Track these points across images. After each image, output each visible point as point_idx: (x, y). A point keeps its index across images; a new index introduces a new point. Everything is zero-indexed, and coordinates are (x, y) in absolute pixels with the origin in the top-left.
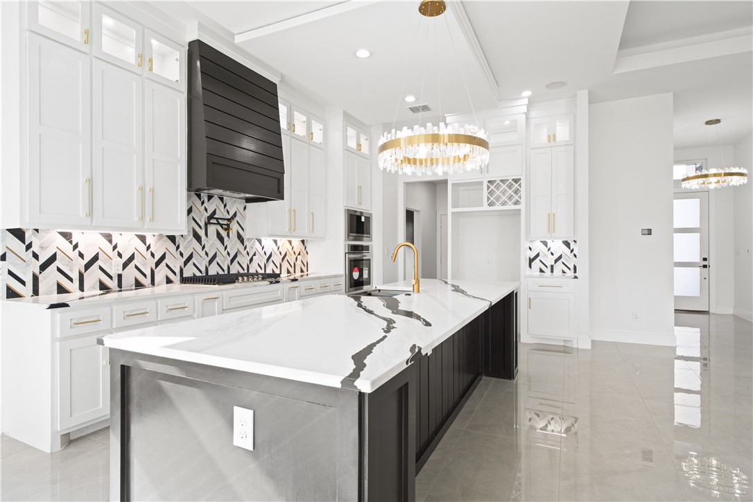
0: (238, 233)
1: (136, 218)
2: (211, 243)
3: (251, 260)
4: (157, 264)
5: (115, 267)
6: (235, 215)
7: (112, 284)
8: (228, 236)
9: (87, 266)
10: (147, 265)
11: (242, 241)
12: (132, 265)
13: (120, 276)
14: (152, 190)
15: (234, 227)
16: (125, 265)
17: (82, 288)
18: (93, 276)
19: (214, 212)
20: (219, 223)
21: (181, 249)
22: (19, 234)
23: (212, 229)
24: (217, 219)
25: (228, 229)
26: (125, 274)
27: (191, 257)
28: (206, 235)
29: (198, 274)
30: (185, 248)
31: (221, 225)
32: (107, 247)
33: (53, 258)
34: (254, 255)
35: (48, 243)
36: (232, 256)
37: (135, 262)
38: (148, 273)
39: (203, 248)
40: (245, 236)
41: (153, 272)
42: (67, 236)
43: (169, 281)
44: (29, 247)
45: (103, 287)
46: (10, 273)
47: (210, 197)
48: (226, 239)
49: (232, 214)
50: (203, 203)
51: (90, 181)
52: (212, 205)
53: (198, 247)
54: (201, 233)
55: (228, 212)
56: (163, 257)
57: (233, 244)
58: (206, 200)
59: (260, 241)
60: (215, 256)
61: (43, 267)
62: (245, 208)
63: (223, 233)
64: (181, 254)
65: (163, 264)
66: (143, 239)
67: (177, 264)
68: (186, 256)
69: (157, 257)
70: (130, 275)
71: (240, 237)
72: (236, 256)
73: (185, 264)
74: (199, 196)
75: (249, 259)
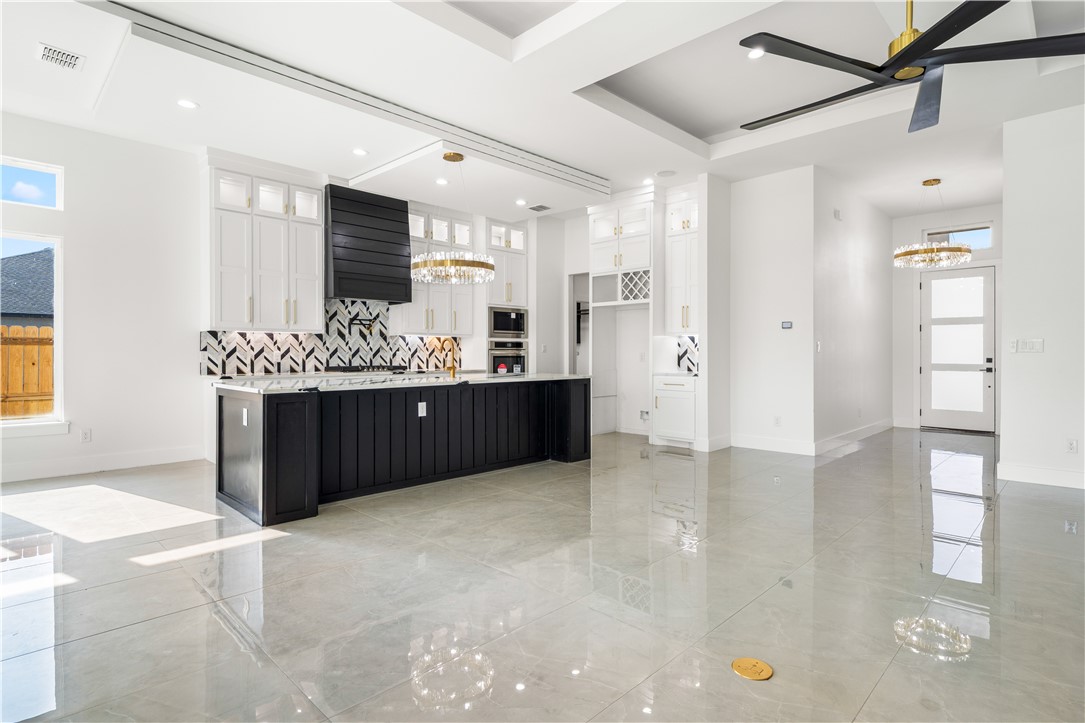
0: (381, 332)
1: (283, 321)
2: (355, 340)
3: (394, 355)
4: (308, 356)
5: (275, 356)
6: (378, 316)
7: (273, 369)
8: (371, 333)
9: (257, 356)
10: (300, 356)
11: (385, 339)
12: (288, 356)
13: (279, 364)
14: (295, 302)
15: (377, 327)
16: (283, 356)
17: (252, 371)
18: (260, 363)
19: (357, 315)
20: (362, 324)
21: (327, 344)
22: (214, 334)
23: (355, 329)
24: (360, 320)
25: (369, 327)
26: (283, 362)
27: (336, 351)
28: (350, 333)
29: (343, 364)
30: (331, 344)
31: (364, 325)
32: (270, 343)
33: (234, 350)
34: (398, 350)
35: (232, 339)
36: (374, 351)
37: (290, 354)
38: (300, 363)
39: (347, 344)
40: (389, 333)
41: (304, 362)
42: (243, 335)
43: (316, 369)
44: (220, 342)
45: (267, 371)
46: (209, 359)
47: (353, 303)
48: (368, 336)
49: (374, 315)
50: (347, 307)
51: (252, 299)
52: (354, 310)
53: (343, 343)
54: (346, 332)
55: (371, 314)
56: (312, 351)
57: (376, 342)
58: (349, 304)
59: (404, 339)
60: (358, 351)
61: (228, 356)
62: (388, 310)
63: (366, 332)
64: (328, 349)
65: (312, 356)
66: (295, 336)
67: (324, 356)
68: (331, 351)
69: (308, 350)
70: (286, 363)
71: (382, 334)
72: (378, 351)
73: (331, 356)
74: (343, 302)
75: (392, 353)
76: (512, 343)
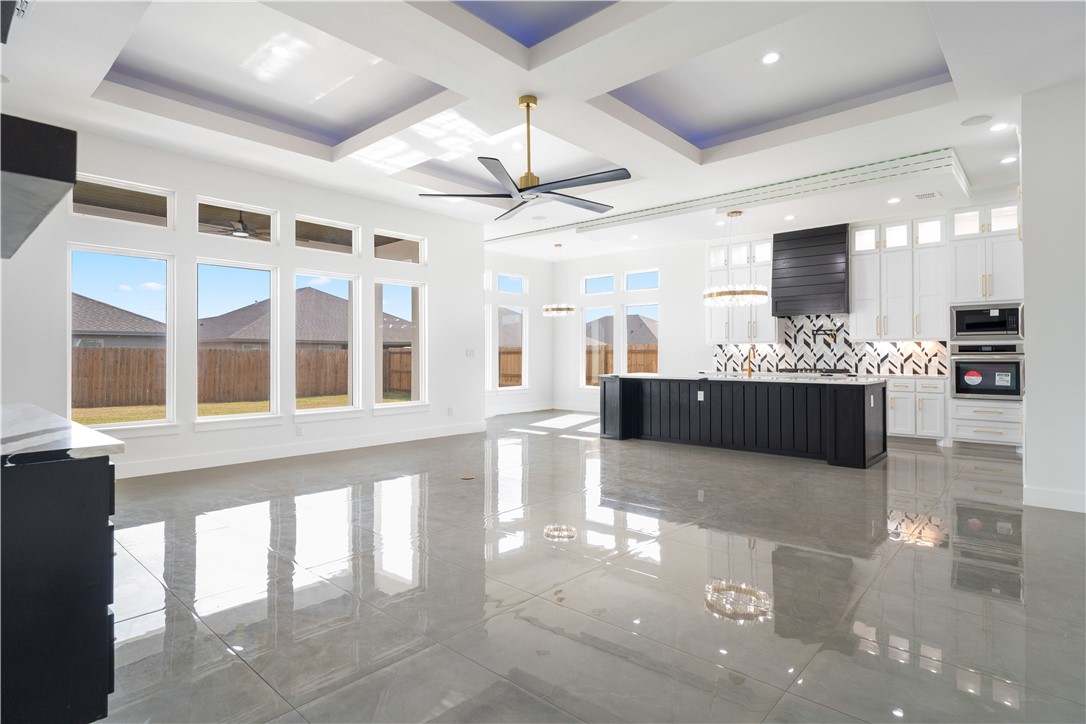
0: (845, 339)
1: (747, 337)
2: (819, 347)
3: (860, 360)
4: (780, 360)
5: (757, 360)
6: (842, 326)
8: (835, 341)
9: (745, 360)
11: (850, 345)
12: (765, 360)
14: (755, 322)
15: (841, 336)
16: (762, 360)
19: (822, 326)
20: (826, 334)
21: (795, 352)
22: (720, 346)
23: (820, 338)
24: (824, 331)
25: (834, 338)
26: (762, 364)
27: (802, 356)
28: (815, 342)
29: (789, 367)
30: (798, 351)
31: (828, 335)
33: (731, 357)
34: (864, 355)
35: (731, 349)
36: (838, 357)
37: (767, 359)
38: (774, 365)
39: (812, 351)
40: (850, 339)
42: (736, 346)
43: (769, 370)
44: (724, 351)
46: (718, 362)
47: (818, 317)
48: (832, 344)
49: (838, 326)
50: (812, 321)
51: (728, 323)
52: (819, 323)
53: (808, 350)
54: (811, 341)
55: (835, 325)
56: (784, 356)
57: (840, 348)
58: (815, 318)
59: (871, 344)
60: (822, 356)
61: (728, 360)
63: (830, 340)
64: (796, 355)
65: (783, 360)
66: (771, 346)
68: (799, 356)
69: (780, 356)
70: (765, 365)
71: (846, 341)
72: (842, 356)
73: (798, 361)
74: (809, 317)
75: (857, 358)
76: (992, 346)
